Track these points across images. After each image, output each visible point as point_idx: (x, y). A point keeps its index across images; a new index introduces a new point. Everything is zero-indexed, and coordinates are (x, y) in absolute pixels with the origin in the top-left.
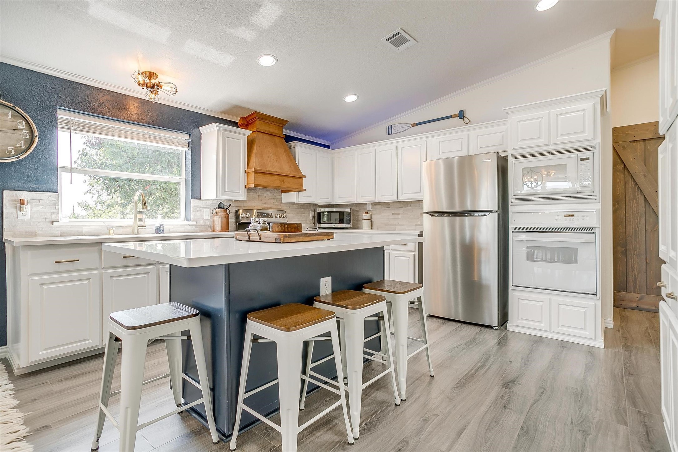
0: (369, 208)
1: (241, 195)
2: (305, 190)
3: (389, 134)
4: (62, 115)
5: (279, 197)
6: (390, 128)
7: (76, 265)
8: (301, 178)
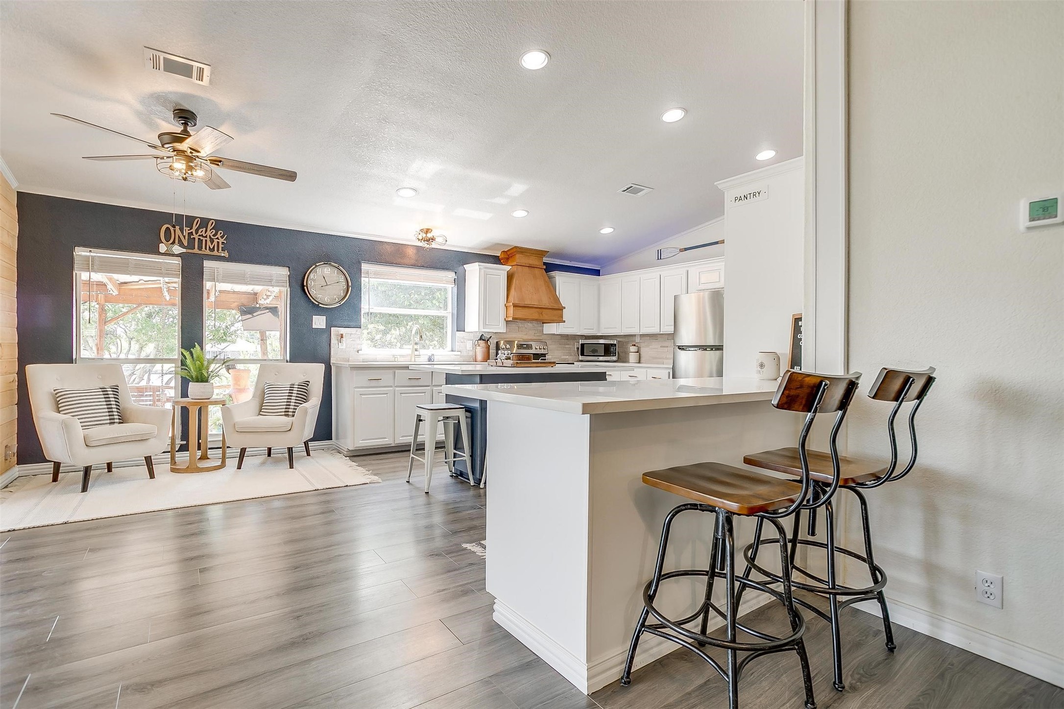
0: (638, 339)
1: (501, 328)
2: (564, 322)
3: (658, 259)
5: (540, 328)
6: (659, 252)
8: (561, 309)
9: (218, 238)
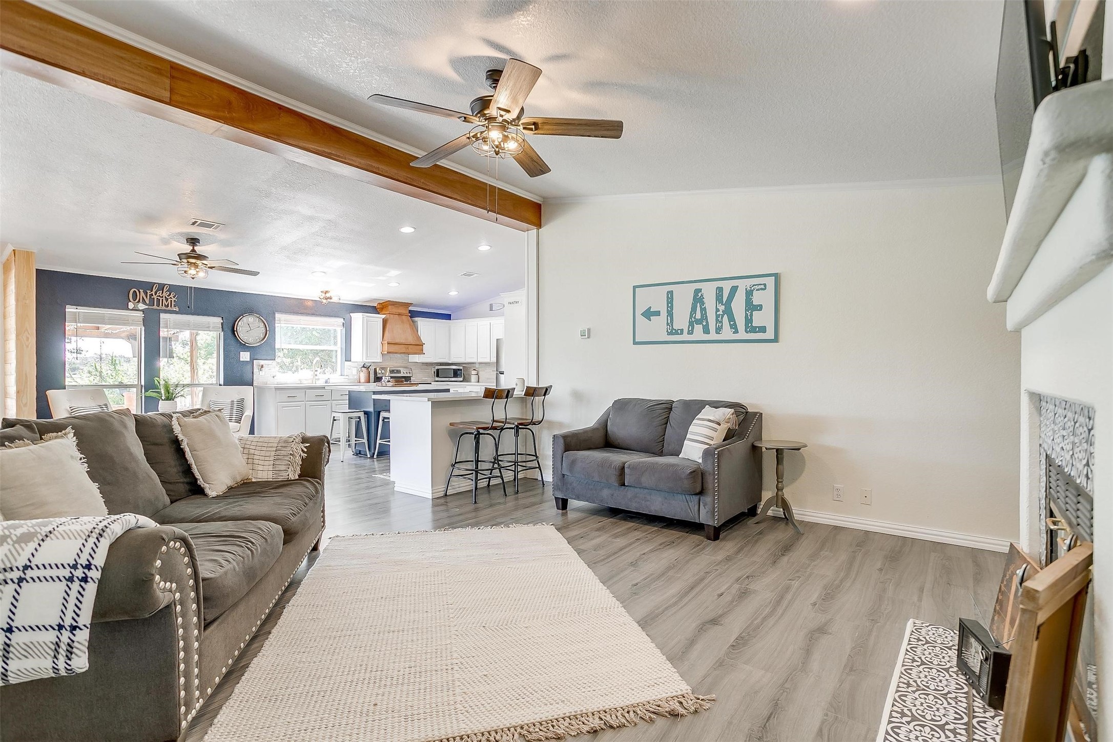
0: (477, 366)
1: (379, 359)
3: (490, 311)
4: (278, 316)
5: (407, 359)
6: (491, 306)
7: (295, 399)
8: (422, 345)
9: (171, 298)
